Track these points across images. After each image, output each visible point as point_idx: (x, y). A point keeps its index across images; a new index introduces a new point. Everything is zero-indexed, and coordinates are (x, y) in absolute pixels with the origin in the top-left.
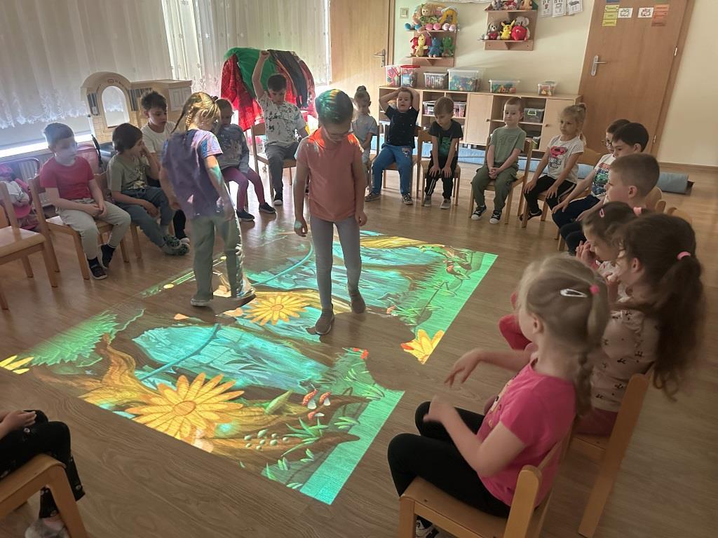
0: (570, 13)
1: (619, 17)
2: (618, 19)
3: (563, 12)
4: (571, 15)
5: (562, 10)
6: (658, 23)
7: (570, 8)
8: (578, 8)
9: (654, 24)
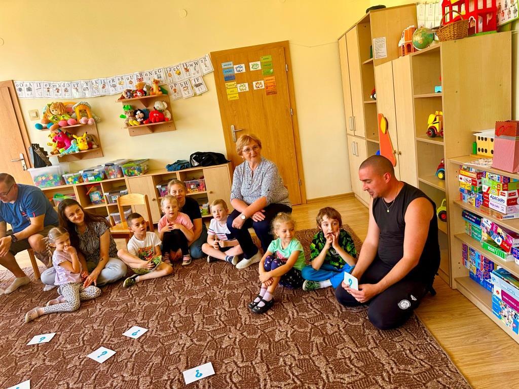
0: (198, 93)
1: (239, 91)
2: (239, 93)
3: (191, 94)
4: (201, 95)
5: (190, 92)
6: (271, 92)
7: (196, 89)
8: (203, 88)
9: (268, 93)
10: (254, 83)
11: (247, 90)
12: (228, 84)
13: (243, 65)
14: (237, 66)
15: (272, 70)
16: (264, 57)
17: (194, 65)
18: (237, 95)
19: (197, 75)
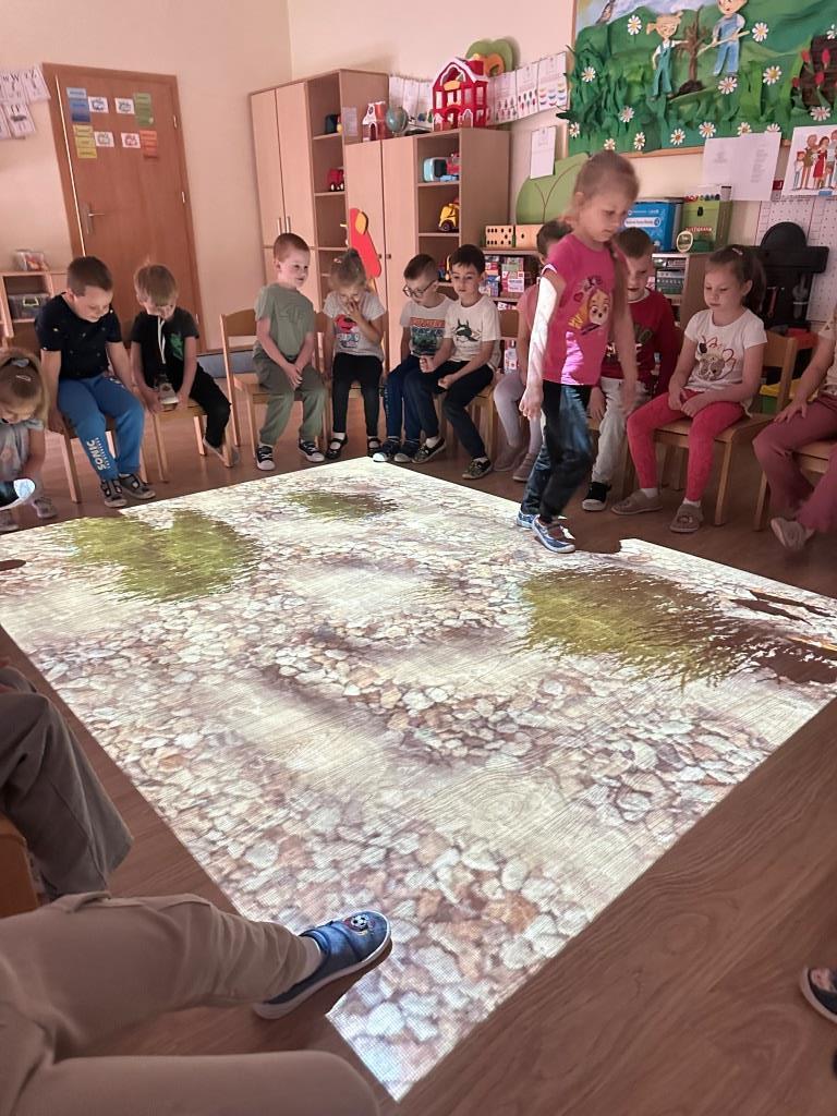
0: (18, 134)
1: (98, 145)
2: (97, 148)
4: (23, 138)
6: (151, 157)
7: (15, 125)
8: (27, 126)
9: (146, 158)
10: (123, 136)
11: (112, 145)
12: (78, 128)
13: (105, 100)
14: (94, 99)
15: (151, 120)
16: (140, 95)
17: (11, 80)
18: (95, 150)
19: (16, 100)
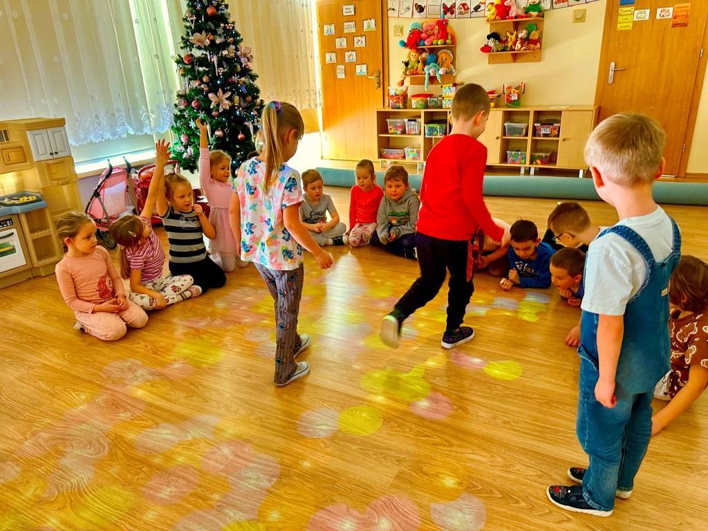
1: (635, 19)
2: (634, 22)
6: (679, 24)
9: (675, 25)
10: (659, 10)
11: (647, 18)
12: (623, 10)
18: (631, 25)
